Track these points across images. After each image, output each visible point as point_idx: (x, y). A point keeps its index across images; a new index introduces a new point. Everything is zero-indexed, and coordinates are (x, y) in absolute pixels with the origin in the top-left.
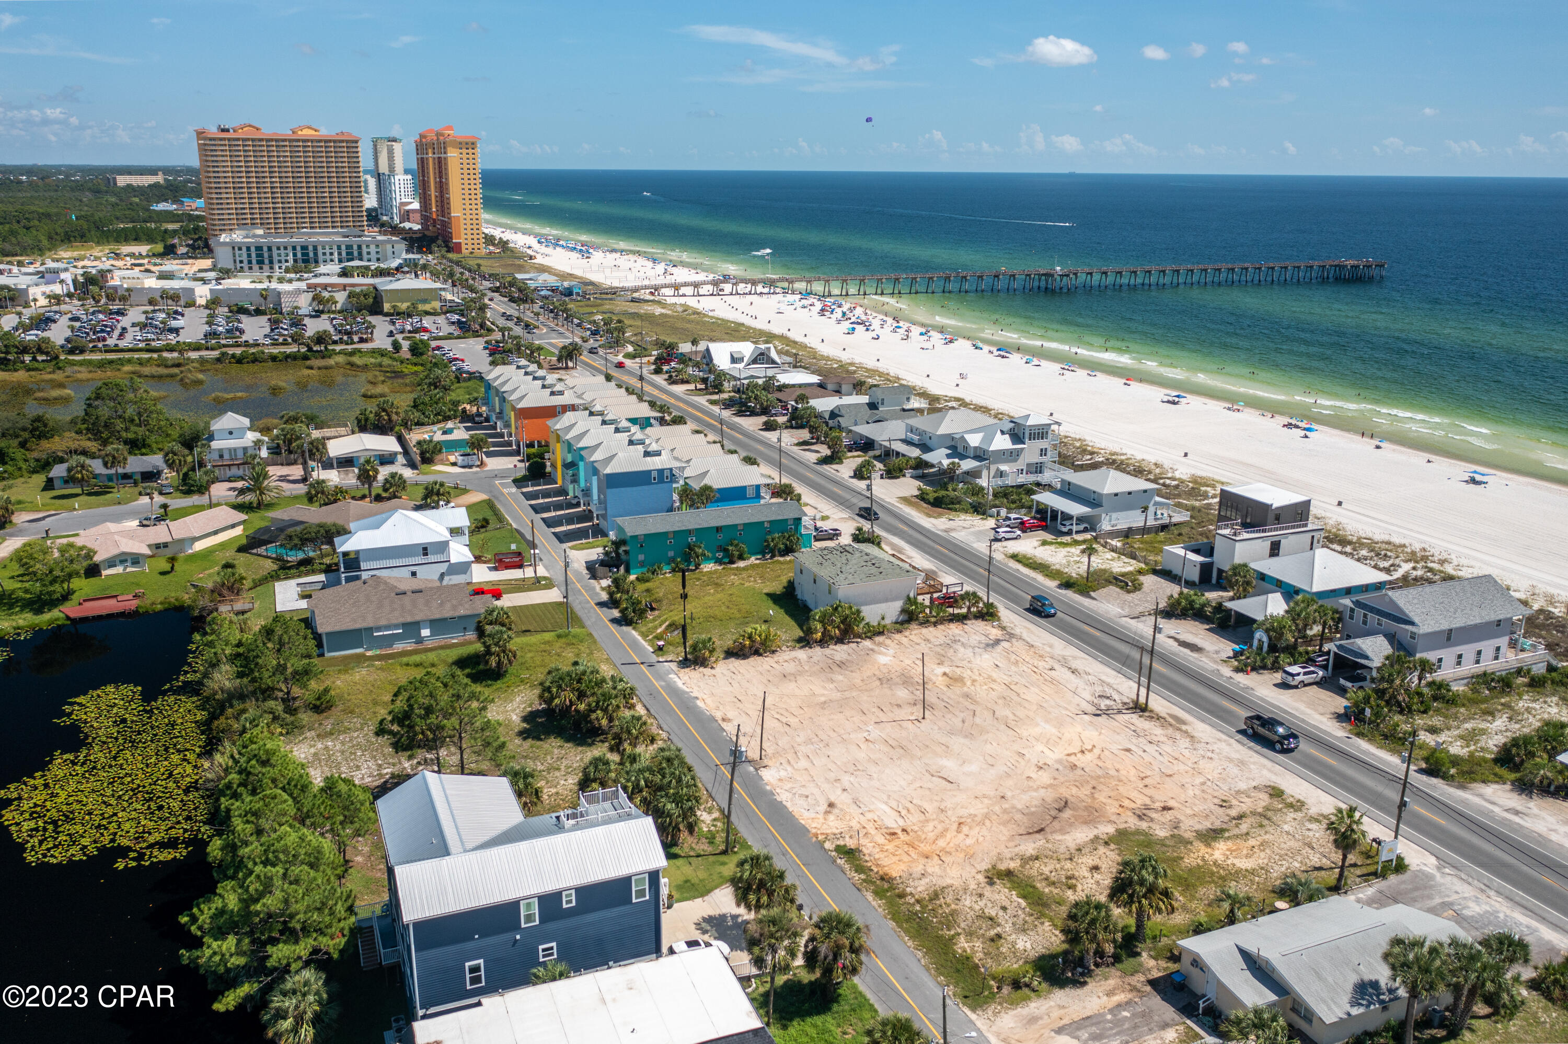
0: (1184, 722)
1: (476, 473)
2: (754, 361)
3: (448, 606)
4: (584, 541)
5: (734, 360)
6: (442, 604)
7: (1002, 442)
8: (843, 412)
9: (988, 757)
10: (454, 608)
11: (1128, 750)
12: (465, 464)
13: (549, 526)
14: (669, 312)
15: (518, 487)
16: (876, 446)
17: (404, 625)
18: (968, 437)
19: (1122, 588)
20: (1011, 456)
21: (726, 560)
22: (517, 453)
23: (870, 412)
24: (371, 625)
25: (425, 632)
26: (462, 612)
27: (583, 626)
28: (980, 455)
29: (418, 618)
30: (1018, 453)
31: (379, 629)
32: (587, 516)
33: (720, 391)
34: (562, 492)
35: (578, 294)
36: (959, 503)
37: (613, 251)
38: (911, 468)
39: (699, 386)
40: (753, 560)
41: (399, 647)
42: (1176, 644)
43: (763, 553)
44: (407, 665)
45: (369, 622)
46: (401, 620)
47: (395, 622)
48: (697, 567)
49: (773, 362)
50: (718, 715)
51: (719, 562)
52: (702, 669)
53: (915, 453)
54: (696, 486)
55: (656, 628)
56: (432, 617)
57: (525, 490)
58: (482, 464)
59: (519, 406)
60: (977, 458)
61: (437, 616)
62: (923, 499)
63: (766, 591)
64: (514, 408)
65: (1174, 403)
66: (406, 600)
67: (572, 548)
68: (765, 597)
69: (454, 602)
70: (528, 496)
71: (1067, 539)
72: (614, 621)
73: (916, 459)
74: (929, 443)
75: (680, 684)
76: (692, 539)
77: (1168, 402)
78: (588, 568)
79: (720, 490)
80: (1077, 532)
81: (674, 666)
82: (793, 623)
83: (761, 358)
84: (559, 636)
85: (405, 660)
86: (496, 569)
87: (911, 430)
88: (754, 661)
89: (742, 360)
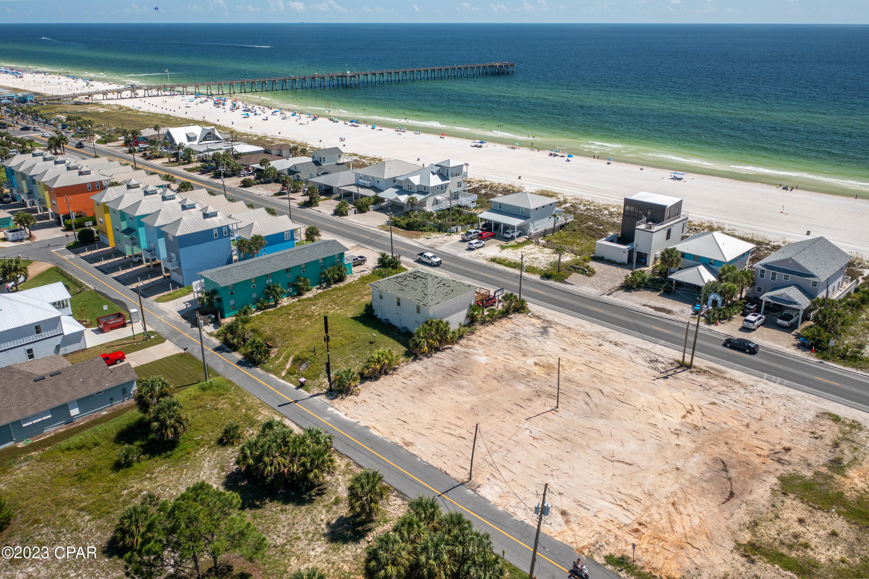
0: (723, 373)
1: (29, 245)
2: (205, 139)
3: (91, 382)
4: (165, 293)
5: (190, 139)
6: (84, 382)
7: (435, 181)
8: (299, 169)
9: (633, 433)
10: (98, 383)
11: (714, 404)
12: (15, 238)
13: (124, 284)
14: (109, 110)
15: (76, 253)
16: (334, 190)
17: (52, 411)
18: (412, 179)
19: (582, 273)
20: (442, 189)
21: (295, 293)
22: (59, 224)
23: (317, 167)
24: (19, 418)
25: (75, 412)
26: (107, 385)
27: (217, 375)
28: (423, 190)
29: (65, 400)
30: (446, 186)
31: (27, 420)
32: (155, 270)
33: (189, 162)
34: (117, 253)
35: (31, 101)
36: (424, 226)
37: (37, 72)
38: (374, 204)
39: (172, 160)
40: (315, 291)
41: (50, 431)
42: (653, 310)
43: (320, 283)
44: (68, 449)
45: (15, 416)
46: (49, 406)
47: (43, 409)
48: (276, 303)
49: (218, 139)
50: (397, 440)
51: (290, 295)
52: (350, 398)
53: (371, 193)
54: (248, 237)
55: (283, 364)
56: (80, 397)
57: (82, 255)
58: (31, 237)
59: (55, 186)
60: (420, 192)
61: (84, 394)
62: (396, 226)
63: (350, 315)
64: (47, 188)
65: (480, 147)
66: (47, 384)
67: (158, 300)
68: (353, 321)
69: (97, 377)
70: (91, 260)
71: (512, 243)
72: (240, 363)
73: (374, 197)
74: (377, 185)
75: (342, 415)
76: (269, 281)
77: (475, 146)
78: (184, 317)
79: (267, 237)
80: (518, 236)
81: (323, 399)
82: (392, 340)
83: (208, 136)
84: (204, 389)
85: (64, 444)
86: (101, 331)
87: (359, 177)
88: (384, 380)
89: (195, 138)
